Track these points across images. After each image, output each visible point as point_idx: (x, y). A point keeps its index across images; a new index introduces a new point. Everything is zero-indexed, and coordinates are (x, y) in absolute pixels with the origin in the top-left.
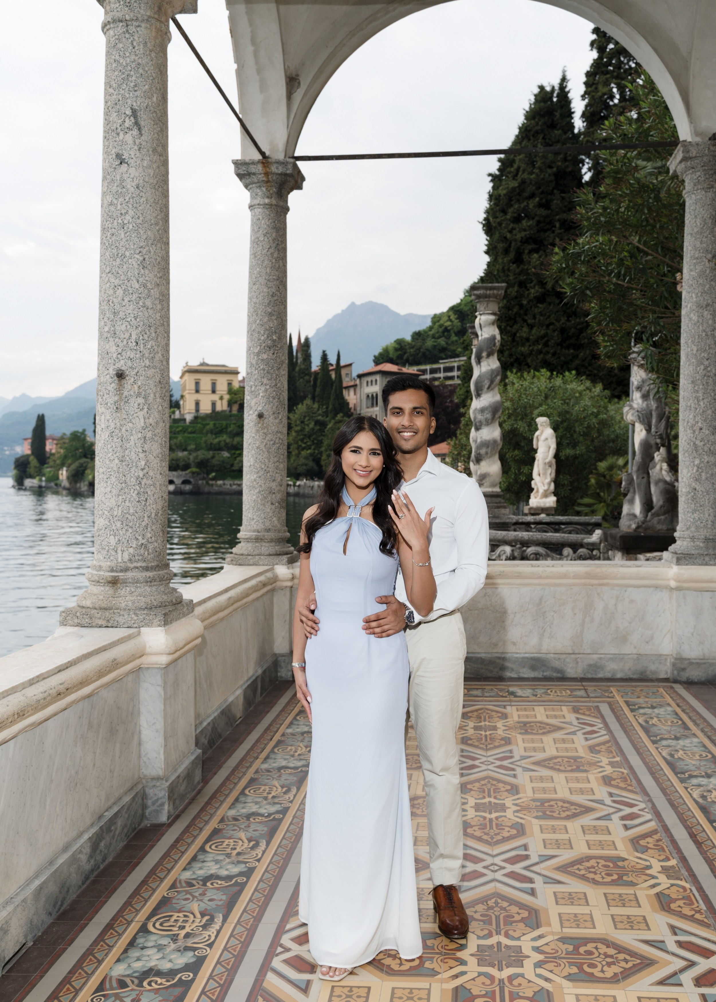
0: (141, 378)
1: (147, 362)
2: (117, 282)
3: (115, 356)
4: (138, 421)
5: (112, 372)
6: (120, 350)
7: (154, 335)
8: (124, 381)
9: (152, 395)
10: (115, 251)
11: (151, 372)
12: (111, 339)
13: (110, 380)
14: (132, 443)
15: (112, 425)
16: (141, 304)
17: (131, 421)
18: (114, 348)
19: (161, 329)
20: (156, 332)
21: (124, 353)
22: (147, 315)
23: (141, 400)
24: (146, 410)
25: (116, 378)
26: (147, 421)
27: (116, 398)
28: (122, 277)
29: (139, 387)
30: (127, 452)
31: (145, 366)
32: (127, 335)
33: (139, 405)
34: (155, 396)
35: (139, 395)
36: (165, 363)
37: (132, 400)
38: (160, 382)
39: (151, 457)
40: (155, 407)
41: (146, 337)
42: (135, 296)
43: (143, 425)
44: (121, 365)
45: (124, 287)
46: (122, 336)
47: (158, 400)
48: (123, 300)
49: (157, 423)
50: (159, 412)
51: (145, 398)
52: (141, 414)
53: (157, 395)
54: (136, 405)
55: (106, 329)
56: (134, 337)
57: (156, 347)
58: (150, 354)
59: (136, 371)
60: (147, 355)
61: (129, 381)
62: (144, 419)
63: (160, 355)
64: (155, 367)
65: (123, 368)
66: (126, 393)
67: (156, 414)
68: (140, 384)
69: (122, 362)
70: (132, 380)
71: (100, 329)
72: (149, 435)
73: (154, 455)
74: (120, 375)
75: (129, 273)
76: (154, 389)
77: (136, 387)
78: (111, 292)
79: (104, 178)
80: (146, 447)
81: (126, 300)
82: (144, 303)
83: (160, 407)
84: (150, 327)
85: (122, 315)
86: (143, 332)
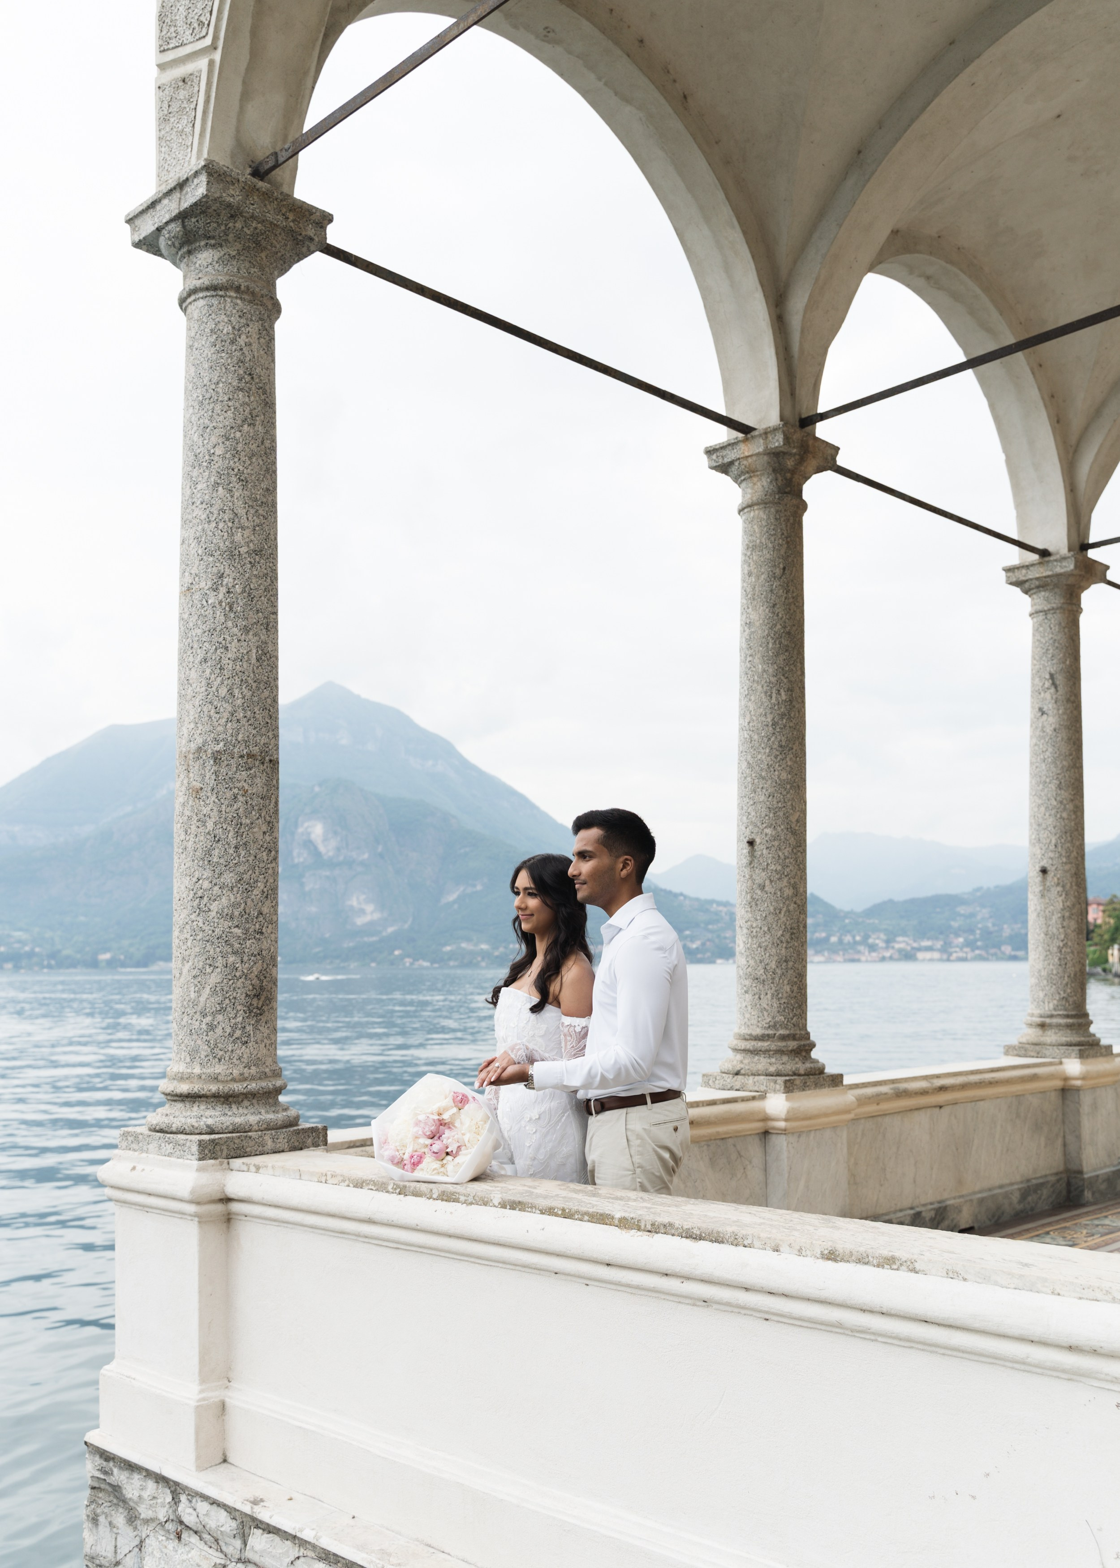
0: (1060, 872)
1: (1064, 860)
2: (1040, 802)
3: (1039, 856)
4: (1057, 904)
5: (1038, 868)
6: (1043, 852)
7: (1069, 838)
8: (1046, 875)
9: (1069, 885)
10: (1038, 779)
11: (1067, 867)
12: (1037, 844)
13: (1037, 875)
14: (1054, 921)
15: (1039, 908)
16: (1058, 816)
17: (1052, 905)
18: (1039, 851)
19: (1076, 833)
20: (1071, 836)
21: (1046, 855)
22: (1063, 824)
23: (1059, 889)
24: (1064, 896)
25: (1040, 873)
26: (1065, 904)
27: (1041, 888)
28: (1044, 798)
29: (1058, 879)
30: (1050, 928)
31: (1063, 863)
32: (1048, 841)
33: (1058, 892)
34: (1071, 884)
35: (1058, 884)
36: (1080, 859)
37: (1053, 889)
38: (1075, 874)
39: (1069, 931)
40: (1072, 893)
41: (1063, 841)
42: (1053, 812)
43: (1061, 906)
44: (1045, 863)
45: (1045, 805)
46: (1044, 841)
47: (1075, 887)
48: (1045, 815)
49: (1074, 905)
50: (1075, 897)
51: (1063, 886)
52: (1060, 899)
53: (1073, 884)
54: (1056, 892)
55: (1033, 837)
56: (1054, 841)
57: (1071, 848)
58: (1067, 852)
59: (1055, 867)
60: (1064, 854)
61: (1051, 875)
62: (1063, 902)
63: (1075, 853)
64: (1071, 863)
65: (1046, 865)
66: (1048, 884)
67: (1072, 898)
68: (1058, 876)
69: (1045, 861)
70: (1053, 874)
71: (1030, 836)
72: (1067, 914)
73: (1072, 929)
74: (1044, 871)
75: (1049, 795)
76: (1071, 880)
77: (1056, 879)
78: (1036, 809)
79: (1031, 726)
80: (1065, 924)
81: (1047, 814)
82: (1061, 816)
83: (1076, 893)
84: (1066, 833)
85: (1044, 826)
86: (1059, 838)
